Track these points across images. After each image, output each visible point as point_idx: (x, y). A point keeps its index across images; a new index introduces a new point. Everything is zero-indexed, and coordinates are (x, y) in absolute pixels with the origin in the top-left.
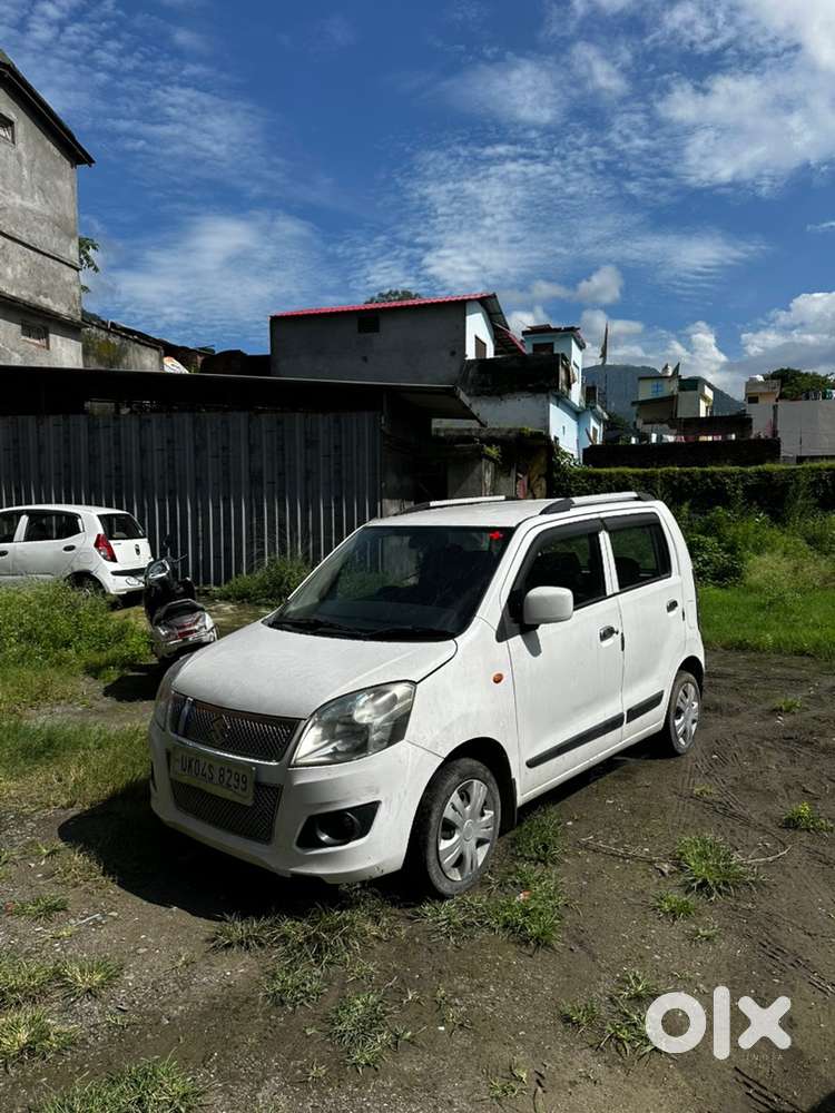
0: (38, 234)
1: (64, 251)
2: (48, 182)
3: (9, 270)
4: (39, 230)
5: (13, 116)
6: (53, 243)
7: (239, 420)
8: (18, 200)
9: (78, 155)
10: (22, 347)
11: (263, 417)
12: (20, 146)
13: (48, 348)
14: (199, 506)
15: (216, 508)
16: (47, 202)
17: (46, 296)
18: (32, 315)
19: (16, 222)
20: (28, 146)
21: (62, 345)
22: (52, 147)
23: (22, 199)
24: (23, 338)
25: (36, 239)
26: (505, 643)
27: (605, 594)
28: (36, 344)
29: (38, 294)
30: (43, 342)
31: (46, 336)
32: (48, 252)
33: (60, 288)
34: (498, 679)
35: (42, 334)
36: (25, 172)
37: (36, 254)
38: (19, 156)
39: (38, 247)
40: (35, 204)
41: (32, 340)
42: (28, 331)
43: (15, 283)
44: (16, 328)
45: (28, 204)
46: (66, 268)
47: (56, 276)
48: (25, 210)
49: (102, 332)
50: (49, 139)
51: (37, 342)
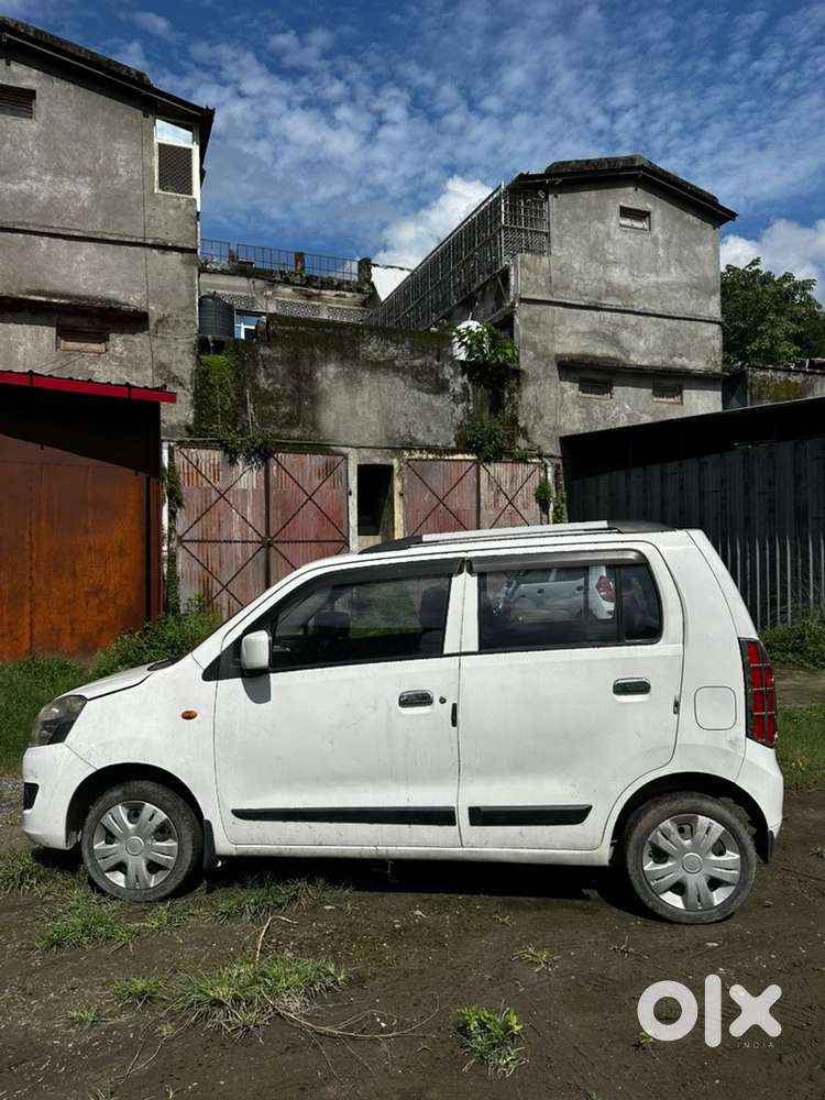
0: (674, 302)
1: (703, 310)
2: (686, 252)
3: (642, 343)
4: (675, 299)
5: (649, 207)
6: (690, 306)
7: (785, 450)
8: (653, 278)
9: (719, 215)
10: (653, 407)
11: (808, 444)
12: (657, 230)
13: (682, 403)
14: (748, 548)
15: (763, 549)
16: (685, 270)
17: (681, 356)
18: (665, 377)
19: (650, 298)
20: (664, 227)
21: (698, 398)
22: (692, 217)
23: (657, 276)
24: (655, 399)
25: (672, 307)
26: (213, 683)
27: (442, 651)
28: (668, 403)
29: (671, 357)
30: (677, 399)
31: (680, 393)
32: (682, 316)
33: (697, 345)
34: (188, 716)
35: (676, 391)
36: (661, 251)
37: (671, 321)
38: (655, 240)
39: (673, 314)
40: (673, 275)
41: (665, 400)
42: (660, 391)
43: (649, 353)
44: (646, 392)
45: (664, 279)
46: (703, 324)
47: (693, 335)
48: (658, 286)
49: (779, 374)
50: (687, 212)
51: (672, 400)
